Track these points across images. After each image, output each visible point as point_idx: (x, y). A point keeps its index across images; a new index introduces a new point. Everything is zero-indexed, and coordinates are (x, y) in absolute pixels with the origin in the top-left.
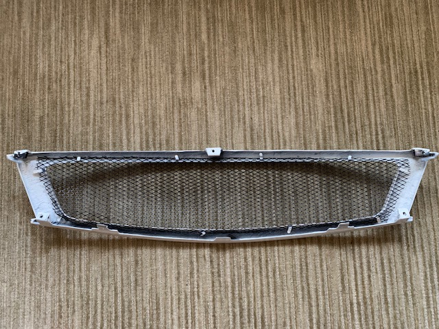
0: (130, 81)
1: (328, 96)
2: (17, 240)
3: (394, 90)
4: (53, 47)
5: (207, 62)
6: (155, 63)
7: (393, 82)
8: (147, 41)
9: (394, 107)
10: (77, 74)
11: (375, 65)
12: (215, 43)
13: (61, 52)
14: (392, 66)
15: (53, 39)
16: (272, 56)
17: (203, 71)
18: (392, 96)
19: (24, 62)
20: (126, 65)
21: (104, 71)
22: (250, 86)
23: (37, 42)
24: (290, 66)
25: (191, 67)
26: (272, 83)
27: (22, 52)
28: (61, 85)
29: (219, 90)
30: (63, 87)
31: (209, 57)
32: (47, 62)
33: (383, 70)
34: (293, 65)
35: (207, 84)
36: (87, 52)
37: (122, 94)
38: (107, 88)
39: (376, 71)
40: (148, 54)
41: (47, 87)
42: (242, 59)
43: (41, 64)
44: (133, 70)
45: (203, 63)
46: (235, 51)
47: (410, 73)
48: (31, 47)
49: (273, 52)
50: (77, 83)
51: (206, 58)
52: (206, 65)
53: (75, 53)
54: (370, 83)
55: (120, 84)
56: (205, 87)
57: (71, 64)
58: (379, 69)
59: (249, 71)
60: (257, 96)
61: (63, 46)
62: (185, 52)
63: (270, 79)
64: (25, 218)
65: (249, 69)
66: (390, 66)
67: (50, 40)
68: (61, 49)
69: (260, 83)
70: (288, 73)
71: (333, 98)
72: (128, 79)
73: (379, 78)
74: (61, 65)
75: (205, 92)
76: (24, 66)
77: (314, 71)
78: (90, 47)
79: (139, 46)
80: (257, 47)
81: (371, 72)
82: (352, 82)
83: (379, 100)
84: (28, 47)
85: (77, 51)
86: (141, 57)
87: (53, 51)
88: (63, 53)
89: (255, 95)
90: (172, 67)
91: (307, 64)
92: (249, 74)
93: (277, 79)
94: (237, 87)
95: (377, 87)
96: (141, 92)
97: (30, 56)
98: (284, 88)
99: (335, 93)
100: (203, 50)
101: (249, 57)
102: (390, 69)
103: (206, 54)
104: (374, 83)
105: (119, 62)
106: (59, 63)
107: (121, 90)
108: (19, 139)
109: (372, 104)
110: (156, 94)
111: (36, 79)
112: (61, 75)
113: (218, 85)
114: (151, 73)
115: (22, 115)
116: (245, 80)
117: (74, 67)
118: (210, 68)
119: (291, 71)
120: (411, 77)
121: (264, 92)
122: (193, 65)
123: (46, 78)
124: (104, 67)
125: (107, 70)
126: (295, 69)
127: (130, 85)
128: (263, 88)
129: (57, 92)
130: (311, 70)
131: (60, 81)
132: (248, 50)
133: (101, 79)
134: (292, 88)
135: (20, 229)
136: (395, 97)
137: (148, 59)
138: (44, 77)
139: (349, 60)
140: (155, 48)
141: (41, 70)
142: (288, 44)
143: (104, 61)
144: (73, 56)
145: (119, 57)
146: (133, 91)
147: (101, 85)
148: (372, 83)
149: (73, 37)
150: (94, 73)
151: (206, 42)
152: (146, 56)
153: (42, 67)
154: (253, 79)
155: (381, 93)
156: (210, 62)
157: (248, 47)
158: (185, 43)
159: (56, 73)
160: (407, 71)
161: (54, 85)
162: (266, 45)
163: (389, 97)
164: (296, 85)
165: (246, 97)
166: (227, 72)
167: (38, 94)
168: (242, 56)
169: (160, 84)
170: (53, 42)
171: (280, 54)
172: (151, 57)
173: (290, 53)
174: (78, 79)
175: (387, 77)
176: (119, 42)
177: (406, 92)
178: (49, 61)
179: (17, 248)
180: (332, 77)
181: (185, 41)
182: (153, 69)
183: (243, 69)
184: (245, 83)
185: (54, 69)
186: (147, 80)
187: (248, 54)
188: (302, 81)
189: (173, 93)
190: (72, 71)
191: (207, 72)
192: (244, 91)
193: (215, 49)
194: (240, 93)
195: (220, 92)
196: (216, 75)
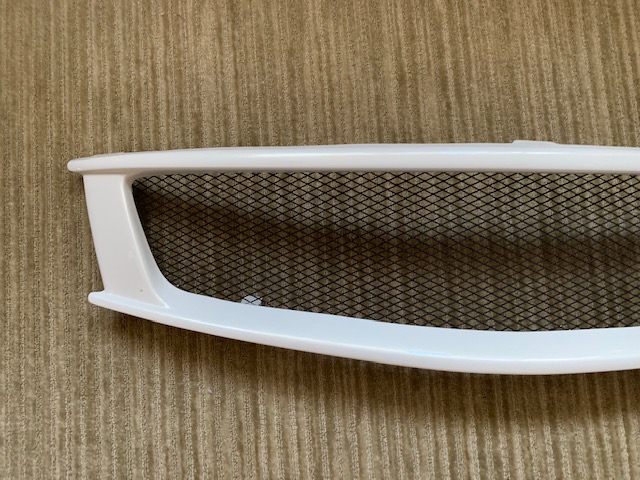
0: (286, 98)
2: (58, 454)
4: (118, 32)
5: (448, 53)
6: (338, 59)
8: (317, 12)
10: (173, 87)
12: (463, 14)
13: (137, 41)
15: (119, 13)
16: (586, 37)
17: (442, 72)
19: (59, 64)
20: (278, 63)
21: (230, 80)
22: (545, 100)
23: (83, 21)
25: (415, 63)
26: (590, 94)
27: (53, 44)
28: (139, 112)
29: (478, 110)
30: (143, 114)
31: (452, 41)
32: (107, 63)
35: (453, 99)
36: (191, 39)
37: (271, 127)
38: (238, 115)
40: (322, 40)
41: (109, 114)
42: (523, 45)
43: (96, 67)
44: (292, 76)
45: (441, 56)
46: (506, 29)
48: (72, 33)
49: (587, 28)
50: (174, 106)
52: (448, 60)
53: (167, 43)
55: (265, 107)
56: (448, 106)
57: (160, 67)
59: (541, 70)
61: (141, 29)
62: (402, 34)
63: (588, 86)
64: (72, 404)
65: (539, 65)
67: (112, 18)
68: (137, 35)
70: (624, 70)
72: (282, 94)
74: (137, 68)
75: (448, 116)
76: (59, 77)
78: (197, 28)
79: (302, 24)
80: (553, 20)
84: (66, 34)
85: (171, 39)
86: (307, 47)
87: (119, 40)
88: (141, 44)
90: (375, 65)
92: (542, 75)
93: (601, 85)
96: (311, 122)
97: (71, 51)
98: (616, 104)
101: (537, 40)
103: (446, 36)
105: (262, 58)
106: (133, 64)
107: (270, 119)
108: (54, 229)
110: (343, 125)
111: (85, 101)
112: (139, 90)
113: (476, 101)
114: (330, 81)
115: (58, 179)
116: (532, 88)
117: (166, 72)
118: (456, 64)
119: (629, 68)
122: (418, 60)
123: (108, 99)
124: (229, 71)
125: (236, 77)
127: (288, 107)
128: (573, 105)
129: (131, 127)
131: (138, 102)
132: (535, 26)
133: (224, 96)
135: (63, 430)
137: (323, 50)
138: (103, 95)
140: (336, 28)
141: (96, 79)
142: (620, 11)
143: (229, 57)
144: (162, 49)
145: (260, 48)
146: (294, 121)
147: (225, 108)
149: (161, 9)
150: (209, 83)
151: (444, 10)
152: (319, 44)
153: (97, 72)
154: (549, 85)
156: (455, 53)
157: (535, 20)
158: (400, 16)
159: (128, 86)
161: (125, 111)
162: (571, 14)
165: (536, 124)
167: (90, 132)
168: (523, 39)
169: (352, 103)
170: (118, 22)
171: (603, 32)
172: (328, 47)
174: (175, 98)
176: (259, 15)
178: (113, 60)
179: (58, 471)
181: (399, 9)
182: (334, 70)
184: (533, 95)
185: (122, 78)
186: (323, 96)
187: (536, 33)
189: (379, 121)
190: (160, 81)
191: (450, 75)
192: (531, 112)
193: (465, 26)
194: (525, 117)
195: (482, 115)
196: (469, 79)
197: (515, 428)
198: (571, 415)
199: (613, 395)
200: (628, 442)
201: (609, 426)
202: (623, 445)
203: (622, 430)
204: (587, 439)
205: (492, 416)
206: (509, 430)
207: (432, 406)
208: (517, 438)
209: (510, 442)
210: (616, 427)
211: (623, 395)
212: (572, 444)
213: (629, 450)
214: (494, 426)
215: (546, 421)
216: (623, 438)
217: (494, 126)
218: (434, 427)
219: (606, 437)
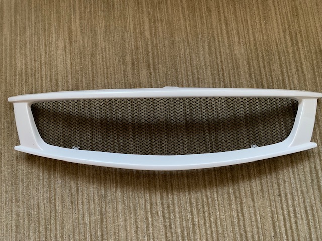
0: (90, 72)
1: (250, 75)
2: (4, 206)
3: (304, 67)
4: (28, 49)
5: (151, 54)
6: (109, 57)
7: (303, 60)
8: (102, 40)
9: (305, 80)
10: (48, 70)
11: (287, 48)
12: (156, 38)
13: (35, 52)
14: (301, 48)
15: (28, 42)
16: (203, 45)
17: (149, 61)
18: (303, 72)
19: (6, 62)
20: (87, 59)
21: (69, 66)
22: (187, 70)
23: (15, 46)
24: (218, 52)
25: (138, 58)
26: (204, 67)
27: (4, 54)
28: (35, 79)
29: (161, 75)
30: (37, 80)
31: (152, 49)
32: (24, 61)
33: (294, 52)
34: (220, 52)
35: (152, 71)
36: (55, 51)
37: (84, 83)
38: (72, 79)
39: (288, 52)
40: (103, 50)
41: (24, 80)
42: (179, 49)
43: (19, 63)
44: (92, 64)
45: (148, 55)
46: (173, 44)
47: (316, 52)
48: (11, 50)
49: (203, 42)
50: (48, 76)
51: (150, 51)
52: (151, 56)
53: (46, 53)
54: (283, 62)
55: (82, 75)
56: (151, 74)
57: (43, 62)
58: (291, 51)
59: (185, 59)
60: (193, 78)
61: (36, 48)
62: (133, 47)
63: (203, 64)
64: (10, 188)
65: (185, 57)
66: (299, 48)
67: (25, 44)
68: (35, 50)
69: (195, 67)
70: (217, 58)
71: (255, 76)
72: (88, 71)
73: (291, 58)
74: (35, 63)
75: (151, 77)
76: (6, 67)
77: (238, 55)
78: (57, 47)
79: (96, 44)
80: (190, 40)
81: (284, 53)
82: (269, 62)
83: (292, 75)
84: (8, 50)
85: (47, 51)
86: (98, 52)
87: (28, 53)
88: (36, 53)
89: (191, 78)
90: (123, 59)
91: (231, 50)
92: (186, 61)
93: (208, 64)
94: (177, 72)
95: (290, 66)
96: (99, 81)
97: (10, 57)
98: (214, 71)
99: (256, 72)
100: (147, 44)
101: (184, 48)
102: (299, 50)
103: (150, 47)
104: (287, 62)
105: (81, 57)
106: (33, 61)
107: (84, 80)
108: (3, 123)
109: (287, 79)
110: (111, 81)
111: (15, 75)
112: (35, 71)
113: (161, 71)
114: (106, 65)
115: (5, 104)
116: (182, 66)
117: (45, 64)
118: (154, 58)
119: (219, 57)
120: (317, 56)
121: (198, 74)
122: (140, 56)
123: (24, 74)
124: (69, 62)
125: (71, 65)
126: (222, 54)
127: (90, 75)
128: (197, 72)
129: (32, 85)
130: (236, 55)
131: (35, 75)
132: (183, 42)
133: (67, 72)
134: (220, 70)
135: (6, 198)
136: (306, 72)
137: (104, 54)
138: (22, 73)
139: (266, 45)
140: (109, 45)
141: (19, 67)
142: (216, 35)
143: (69, 57)
144: (44, 55)
145: (81, 54)
146: (93, 80)
147: (67, 77)
148: (286, 62)
149: (44, 40)
150: (61, 67)
151: (149, 37)
152: (102, 51)
153: (20, 65)
154: (188, 65)
155: (294, 70)
156: (153, 54)
157: (183, 40)
158: (133, 40)
159: (31, 69)
160: (313, 51)
161: (30, 78)
162: (197, 37)
163: (300, 73)
164: (224, 67)
165: (184, 79)
166: (167, 60)
167: (17, 87)
168: (179, 47)
169: (114, 73)
170: (28, 45)
171: (209, 43)
172: (106, 53)
173: (217, 42)
174: (49, 73)
175: (297, 56)
176: (80, 42)
177: (314, 68)
178: (25, 60)
179: (4, 213)
180: (252, 59)
181: (133, 37)
182: (108, 62)
183: (180, 57)
184: (182, 69)
185: (29, 66)
186: (104, 71)
187: (184, 45)
188: (228, 64)
189: (125, 80)
190: (43, 67)
191: (151, 62)
192: (182, 75)
193: (157, 43)
194: (179, 77)
195: (163, 77)
196: (159, 63)
197: (175, 193)
198: (196, 188)
199: (212, 180)
200: (217, 197)
201: (210, 192)
202: (216, 199)
203: (215, 193)
204: (202, 197)
205: (166, 189)
206: (172, 194)
207: (144, 185)
208: (175, 197)
209: (173, 198)
210: (213, 192)
211: (216, 180)
212: (197, 199)
213: (218, 201)
214: (167, 192)
215: (187, 190)
216: (216, 196)
217: (168, 81)
218: (144, 194)
219: (209, 196)
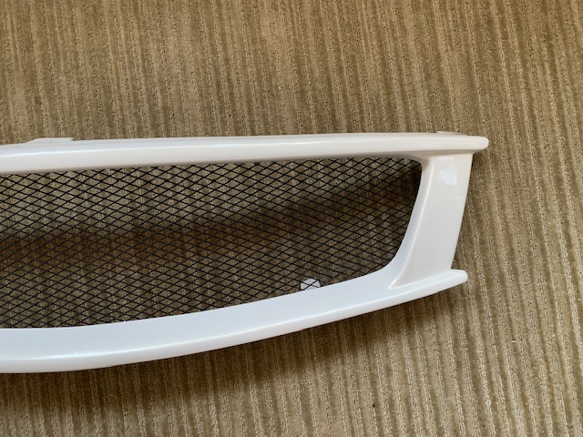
1: (302, 93)
3: (445, 66)
5: (36, 46)
7: (442, 48)
9: (446, 103)
11: (400, 17)
12: (50, 4)
14: (437, 14)
16: (175, 19)
17: (31, 65)
18: (441, 81)
22: (134, 87)
26: (180, 77)
29: (67, 103)
31: (40, 33)
33: (418, 26)
35: (42, 93)
39: (403, 29)
42: (112, 32)
45: (29, 49)
46: (95, 17)
47: (478, 25)
49: (177, 9)
52: (36, 53)
54: (391, 55)
56: (38, 101)
58: (410, 24)
59: (130, 57)
63: (177, 69)
65: (128, 52)
66: (432, 15)
70: (214, 51)
71: (315, 97)
73: (411, 44)
75: (38, 111)
77: (270, 42)
81: (393, 31)
82: (353, 58)
83: (414, 90)
91: (252, 29)
92: (131, 62)
93: (191, 68)
94: (107, 93)
95: (409, 65)
98: (207, 86)
99: (319, 86)
101: (126, 26)
102: (433, 21)
103: (34, 28)
104: (402, 54)
109: (399, 102)
113: (65, 93)
116: (122, 76)
118: (44, 58)
119: (220, 48)
120: (479, 35)
121: (164, 98)
126: (228, 40)
128: (163, 90)
130: (263, 41)
132: (123, 11)
134: (225, 84)
136: (448, 82)
139: (344, 10)
148: (397, 55)
154: (139, 72)
155: (418, 76)
157: (123, 4)
160: (470, 23)
163: (434, 82)
164: (234, 77)
175: (427, 39)
177: (470, 68)
180: (308, 52)
188: (245, 67)
202: (215, 422)
203: (213, 408)
204: (179, 419)
205: (88, 404)
206: (103, 417)
208: (112, 423)
209: (105, 427)
210: (207, 406)
